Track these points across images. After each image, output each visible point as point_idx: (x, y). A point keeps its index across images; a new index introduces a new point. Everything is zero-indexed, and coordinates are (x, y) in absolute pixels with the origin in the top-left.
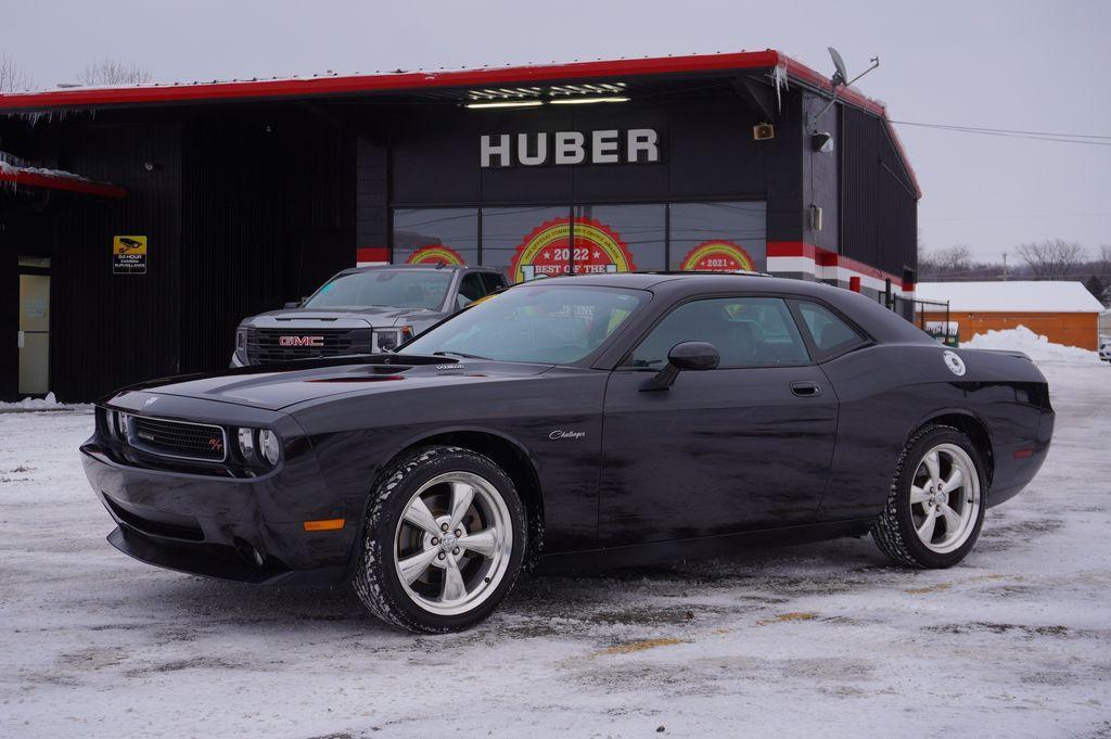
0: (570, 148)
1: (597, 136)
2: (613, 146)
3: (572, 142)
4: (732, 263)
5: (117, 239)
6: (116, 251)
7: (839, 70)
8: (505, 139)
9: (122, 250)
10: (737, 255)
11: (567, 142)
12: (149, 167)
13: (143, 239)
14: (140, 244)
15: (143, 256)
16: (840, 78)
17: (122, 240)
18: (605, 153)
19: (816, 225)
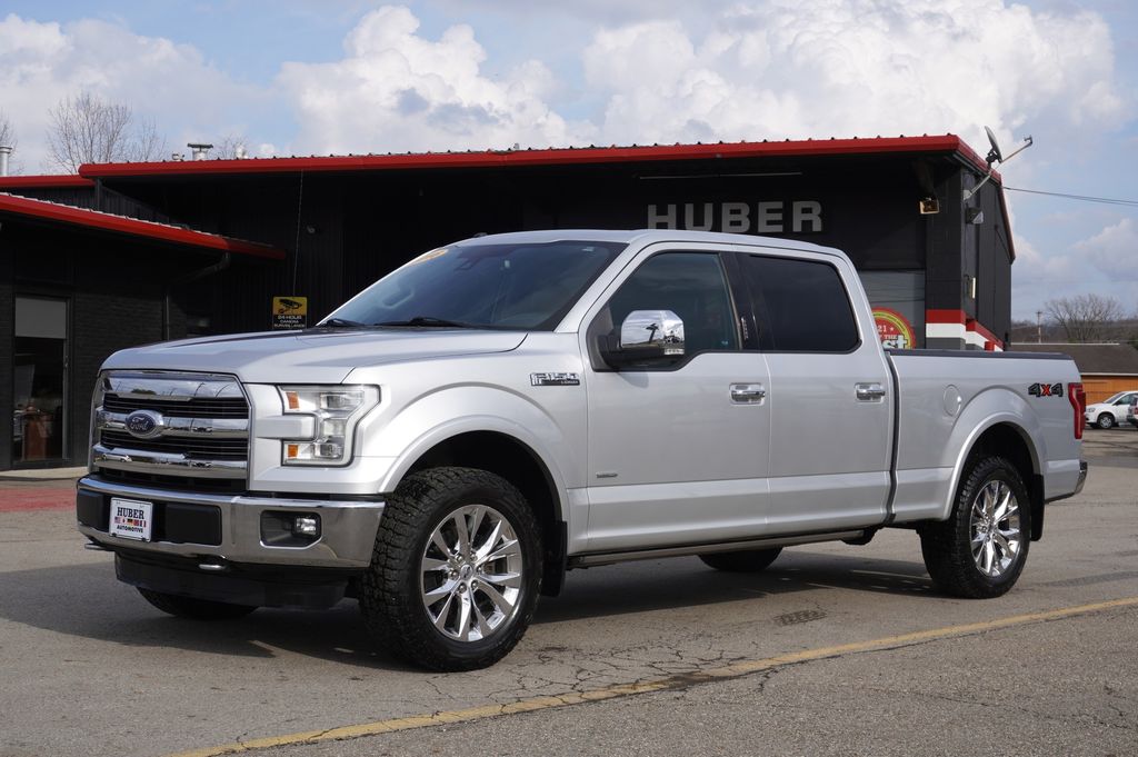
0: (735, 218)
1: (763, 207)
2: (779, 217)
3: (737, 212)
4: (892, 329)
5: (276, 300)
6: (275, 312)
7: (995, 147)
8: (672, 209)
9: (281, 311)
10: (896, 321)
11: (733, 212)
12: (311, 230)
13: (303, 300)
14: (299, 305)
15: (303, 317)
16: (995, 155)
17: (282, 301)
18: (770, 223)
19: (969, 292)
